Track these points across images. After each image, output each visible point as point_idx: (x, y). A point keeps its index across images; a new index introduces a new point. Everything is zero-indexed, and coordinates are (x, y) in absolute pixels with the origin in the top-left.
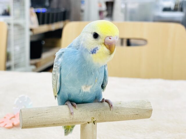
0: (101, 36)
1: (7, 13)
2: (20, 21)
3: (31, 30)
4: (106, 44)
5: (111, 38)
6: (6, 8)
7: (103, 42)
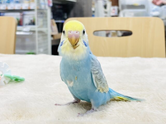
1: (33, 23)
2: (44, 29)
3: (52, 36)
5: (71, 32)
6: (32, 19)
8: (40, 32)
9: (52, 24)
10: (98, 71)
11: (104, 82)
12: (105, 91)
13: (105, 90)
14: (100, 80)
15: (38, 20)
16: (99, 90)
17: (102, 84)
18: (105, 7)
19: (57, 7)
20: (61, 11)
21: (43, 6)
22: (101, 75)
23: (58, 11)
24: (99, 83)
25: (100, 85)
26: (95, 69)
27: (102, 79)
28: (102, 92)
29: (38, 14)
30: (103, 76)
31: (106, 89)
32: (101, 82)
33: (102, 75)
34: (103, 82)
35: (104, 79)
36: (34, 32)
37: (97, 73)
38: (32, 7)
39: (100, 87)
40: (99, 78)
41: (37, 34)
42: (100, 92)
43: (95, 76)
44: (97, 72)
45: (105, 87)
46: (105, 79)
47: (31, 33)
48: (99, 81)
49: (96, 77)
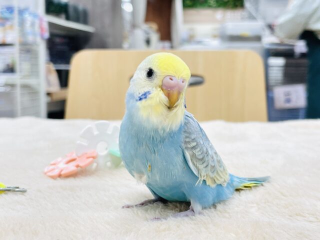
0: (158, 74)
1: (10, 70)
2: (32, 81)
3: (49, 94)
4: (164, 88)
5: (173, 78)
6: (9, 61)
7: (160, 84)
8: (25, 87)
9: (48, 71)
10: (196, 141)
11: (213, 165)
12: (218, 182)
13: (218, 179)
14: (202, 160)
15: (20, 64)
16: (204, 181)
17: (209, 167)
18: (148, 42)
19: (58, 40)
20: (65, 48)
21: (30, 38)
22: (205, 149)
23: (59, 47)
24: (201, 167)
25: (206, 171)
26: (187, 140)
27: (206, 159)
28: (213, 186)
29: (20, 53)
30: (210, 152)
31: (221, 178)
32: (205, 165)
33: (207, 149)
34: (211, 163)
35: (213, 158)
36: (13, 86)
37: (194, 148)
38: (9, 40)
39: (207, 175)
40: (201, 157)
41: (18, 91)
42: (209, 186)
43: (191, 152)
44: (194, 144)
45: (217, 173)
46: (215, 157)
47: (8, 89)
48: (201, 162)
49: (193, 156)
